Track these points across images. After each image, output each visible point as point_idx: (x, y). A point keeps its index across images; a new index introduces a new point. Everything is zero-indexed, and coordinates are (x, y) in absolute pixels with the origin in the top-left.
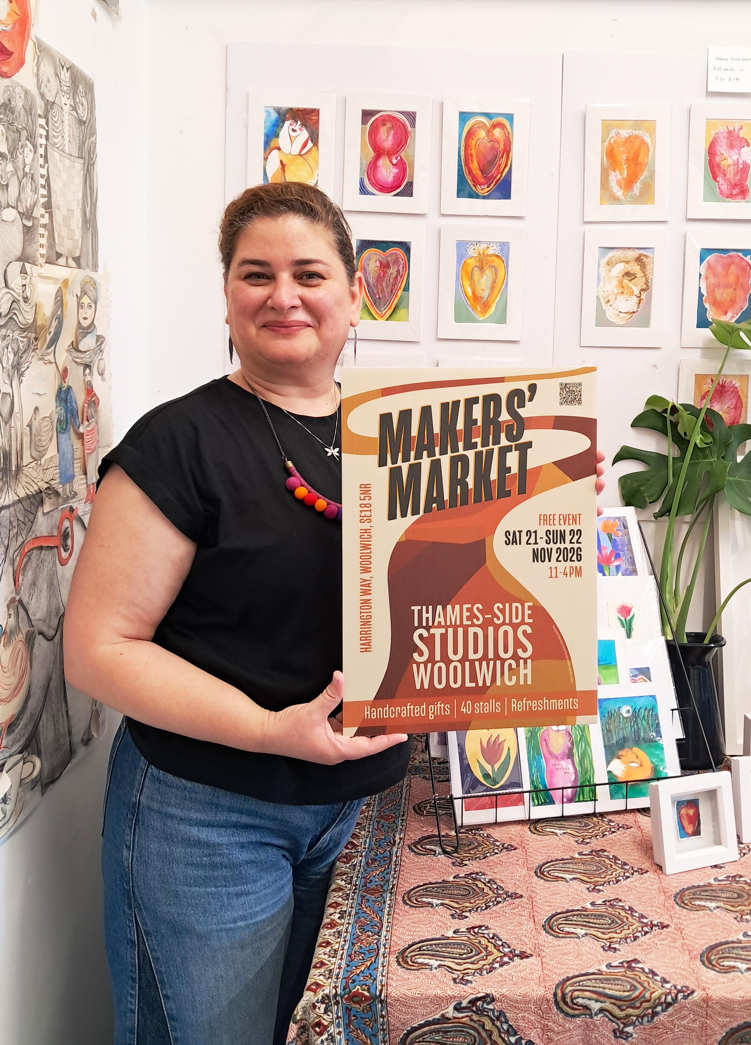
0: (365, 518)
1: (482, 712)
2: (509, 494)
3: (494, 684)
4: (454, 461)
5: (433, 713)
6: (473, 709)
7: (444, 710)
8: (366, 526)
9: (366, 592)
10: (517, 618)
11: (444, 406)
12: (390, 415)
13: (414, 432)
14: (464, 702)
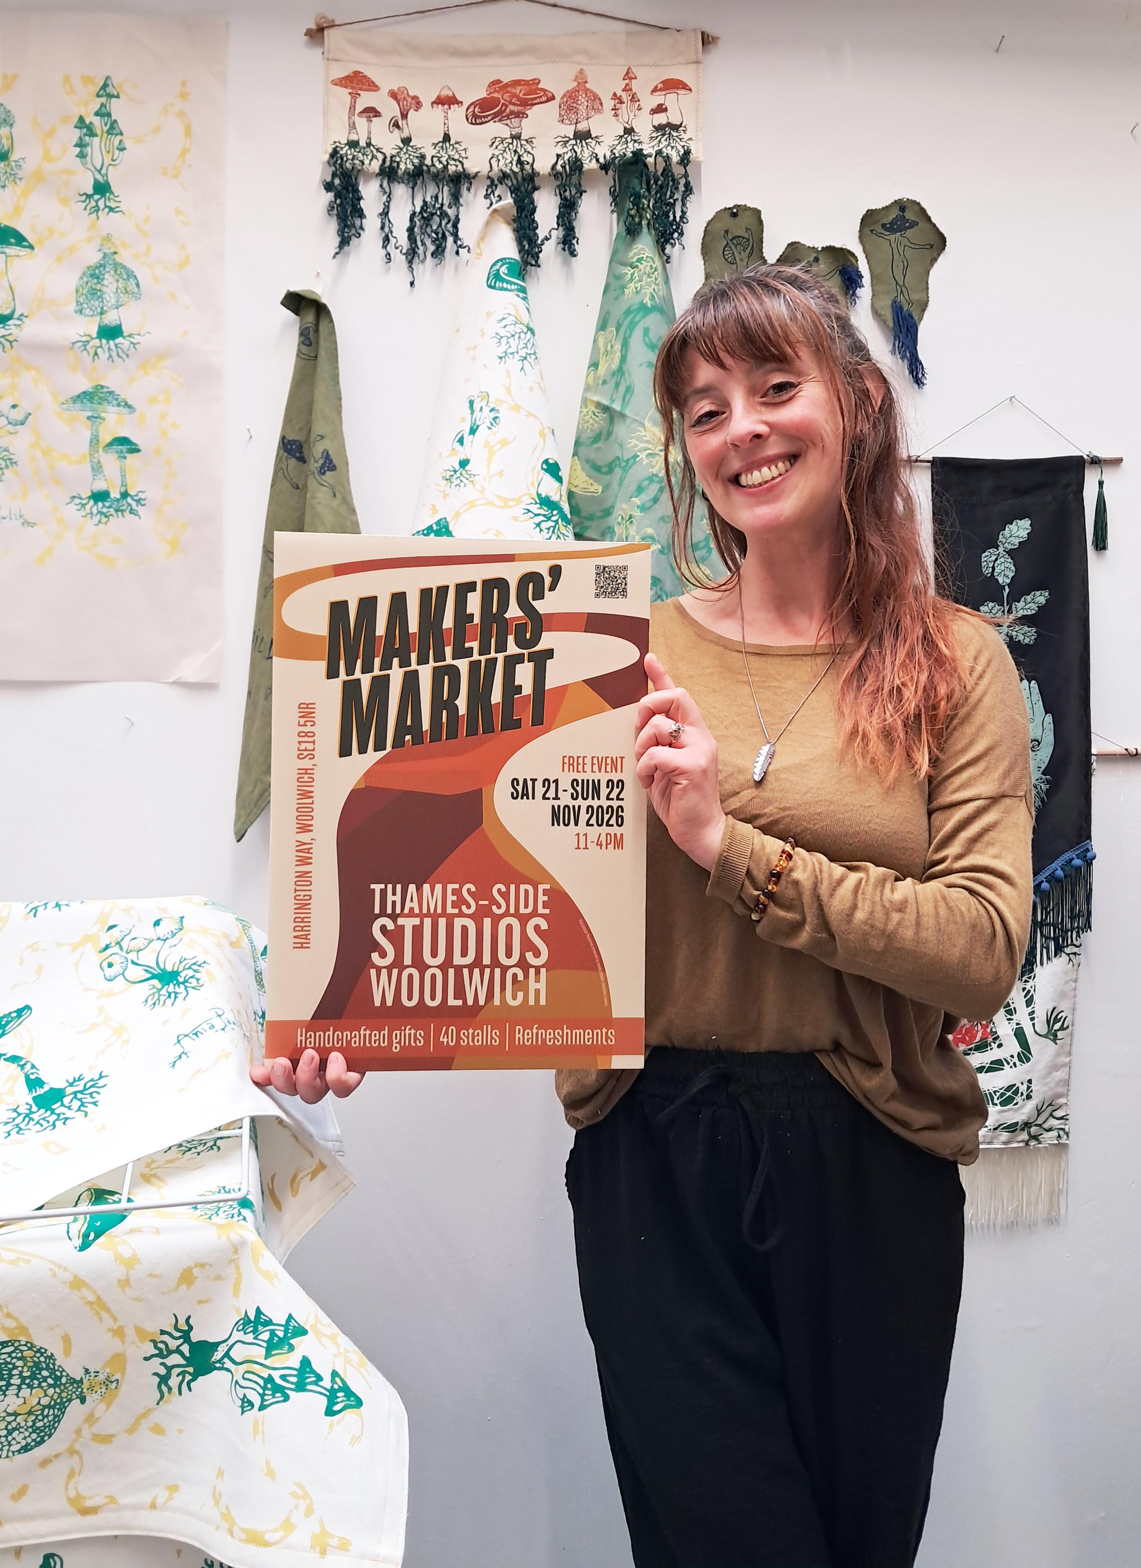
0: (306, 753)
1: (471, 1044)
2: (518, 724)
3: (490, 1003)
4: (438, 674)
5: (399, 1043)
6: (459, 1038)
7: (416, 1039)
8: (306, 764)
9: (304, 861)
10: (526, 906)
11: (425, 593)
12: (345, 603)
13: (381, 629)
14: (444, 1028)
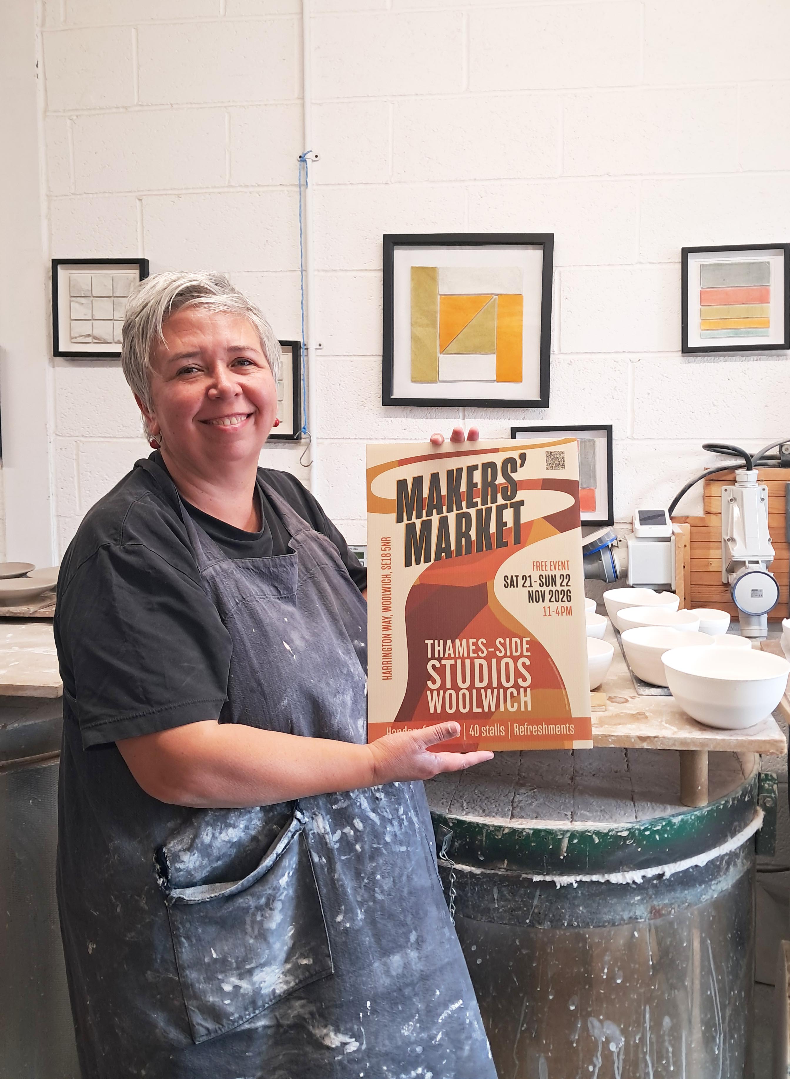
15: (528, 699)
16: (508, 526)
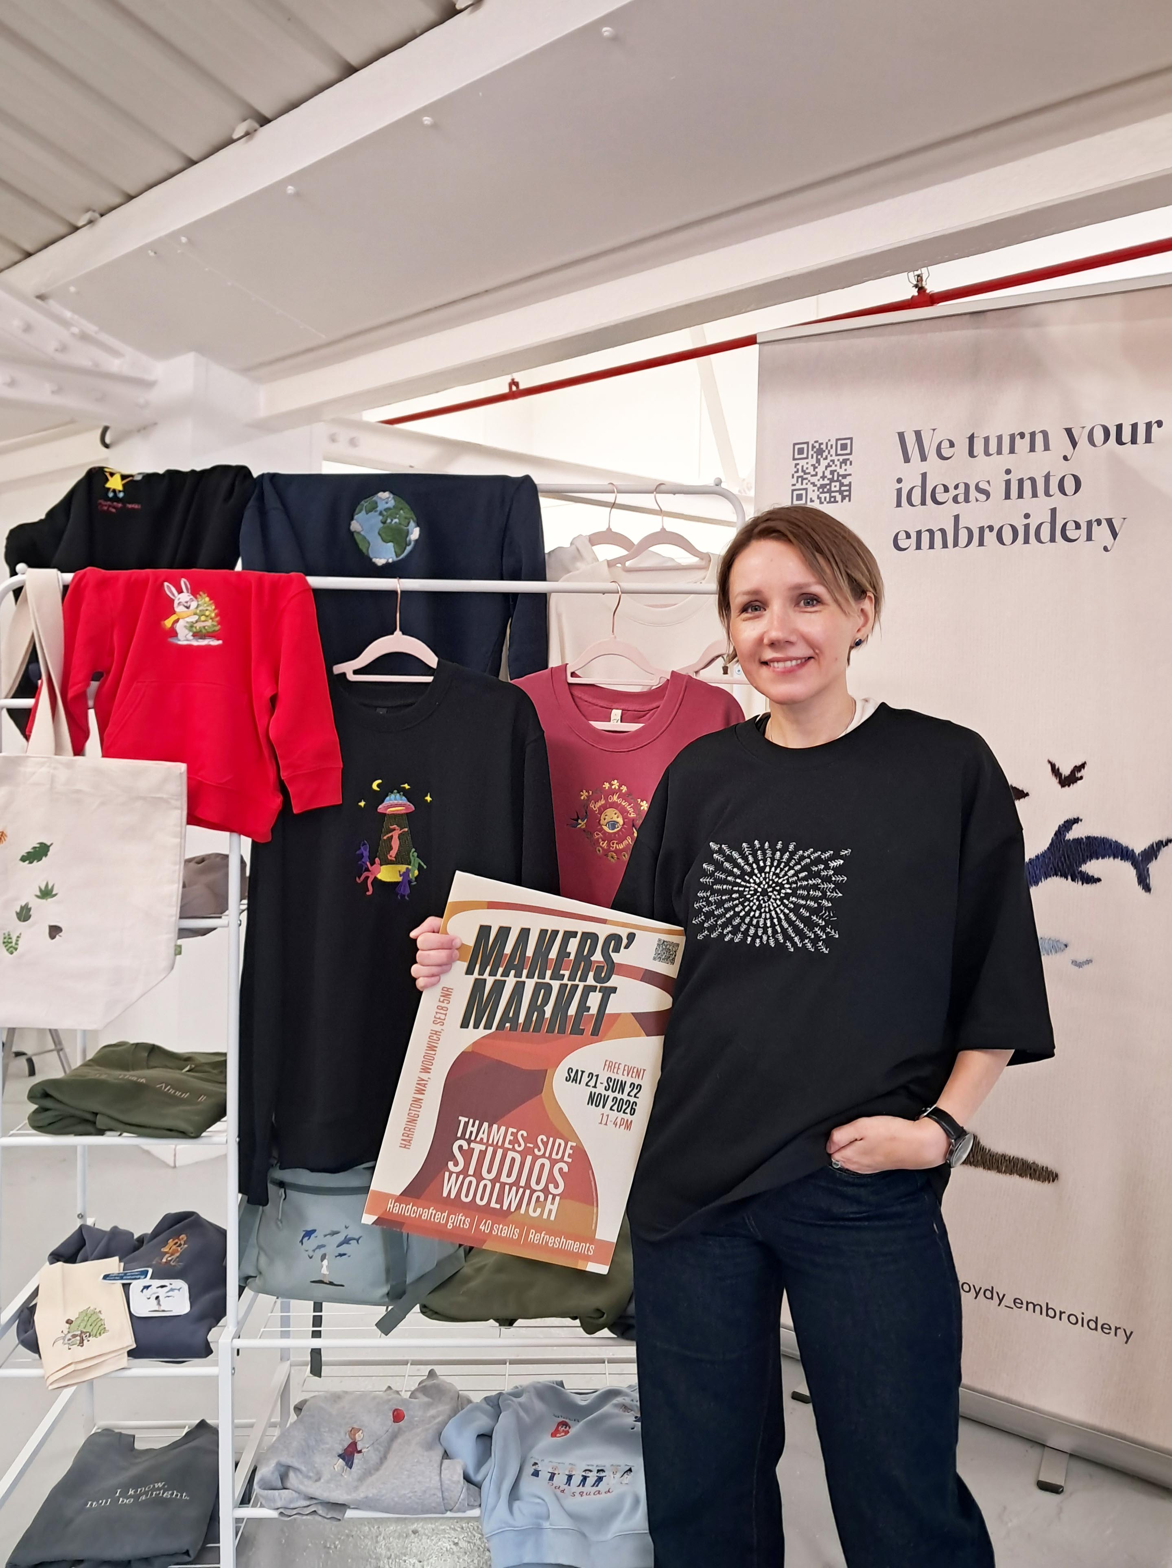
15: (555, 1208)
16: (591, 1012)
